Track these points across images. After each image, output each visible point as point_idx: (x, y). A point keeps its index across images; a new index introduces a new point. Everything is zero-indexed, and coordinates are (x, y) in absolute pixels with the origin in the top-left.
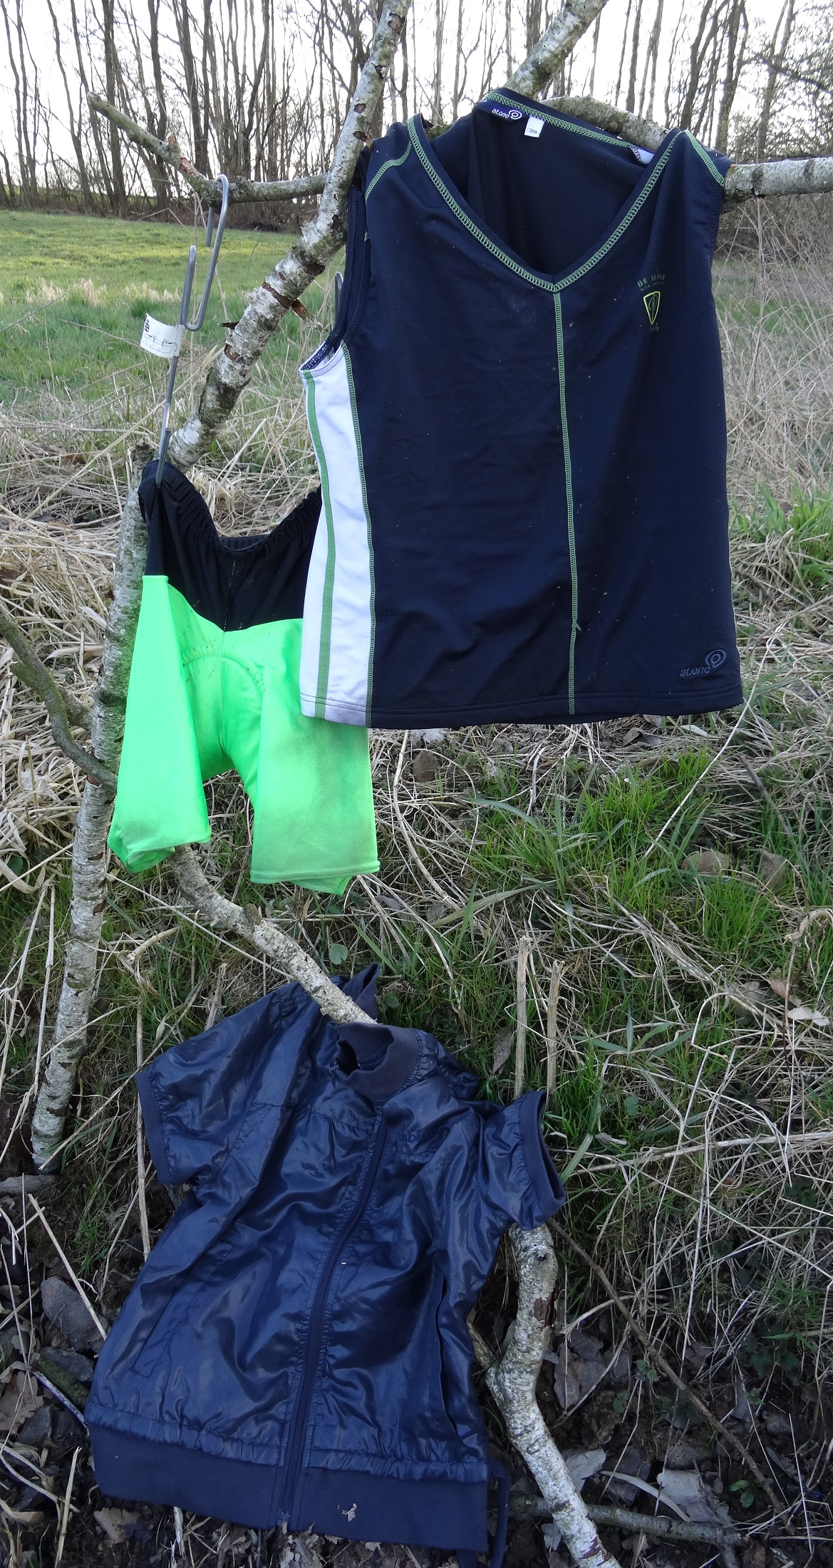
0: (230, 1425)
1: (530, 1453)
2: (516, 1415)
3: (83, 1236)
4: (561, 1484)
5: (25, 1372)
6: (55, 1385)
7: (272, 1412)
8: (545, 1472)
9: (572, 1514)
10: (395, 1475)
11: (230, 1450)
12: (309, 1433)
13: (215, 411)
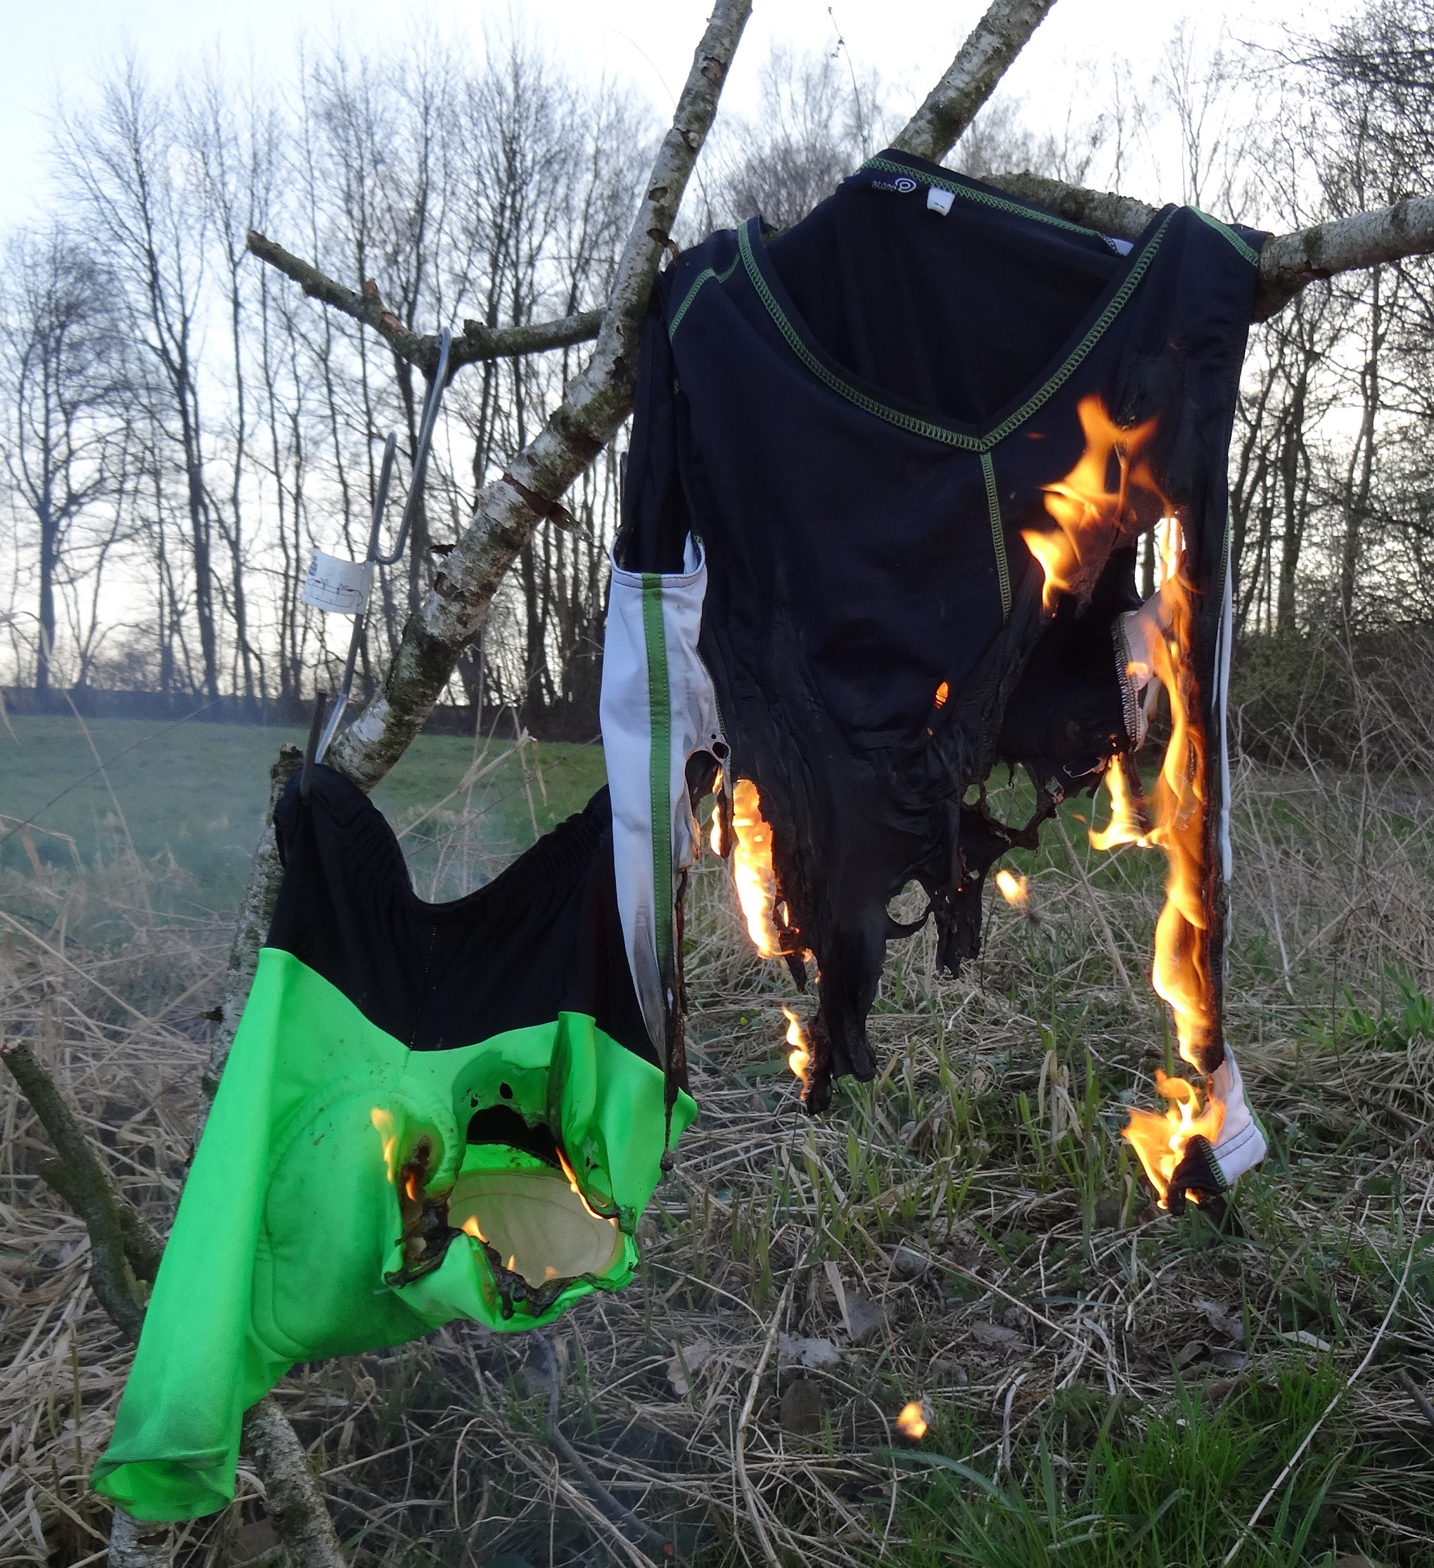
13: (412, 682)
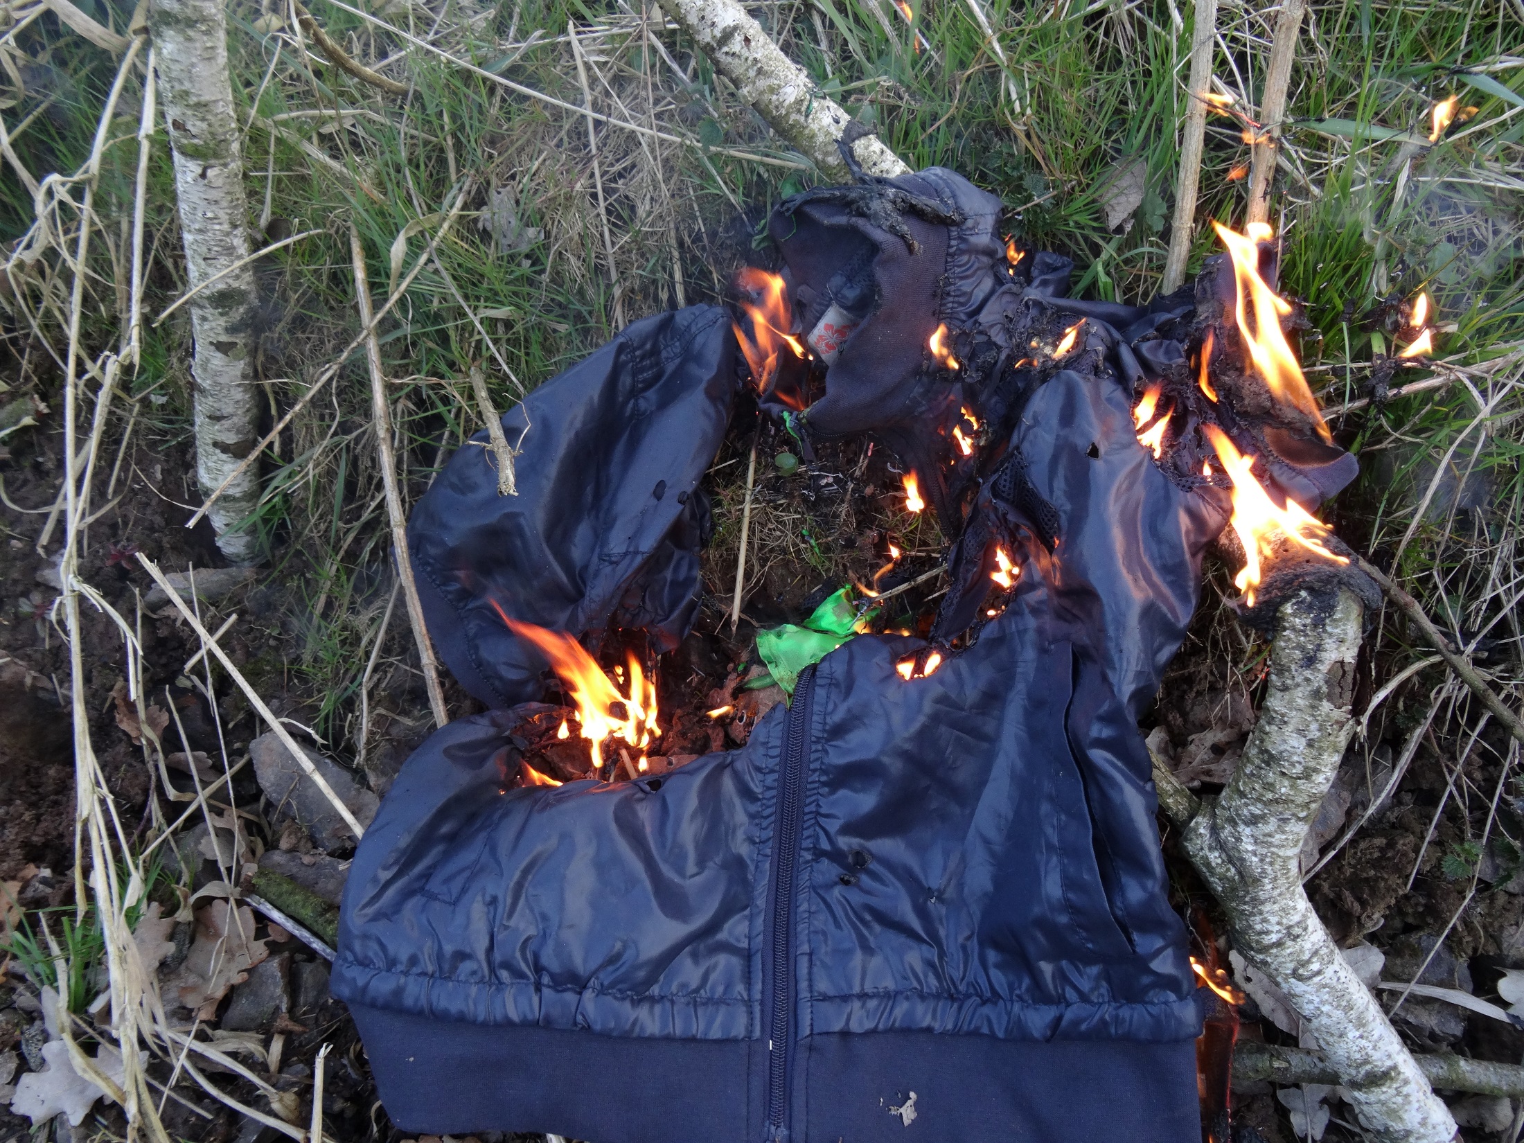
0: (642, 974)
1: (1300, 978)
2: (1267, 907)
3: (316, 659)
4: (1376, 1034)
5: (226, 900)
6: (290, 916)
7: (722, 936)
8: (1338, 1014)
9: (1405, 1090)
10: (985, 1030)
11: (649, 1021)
12: (803, 970)
